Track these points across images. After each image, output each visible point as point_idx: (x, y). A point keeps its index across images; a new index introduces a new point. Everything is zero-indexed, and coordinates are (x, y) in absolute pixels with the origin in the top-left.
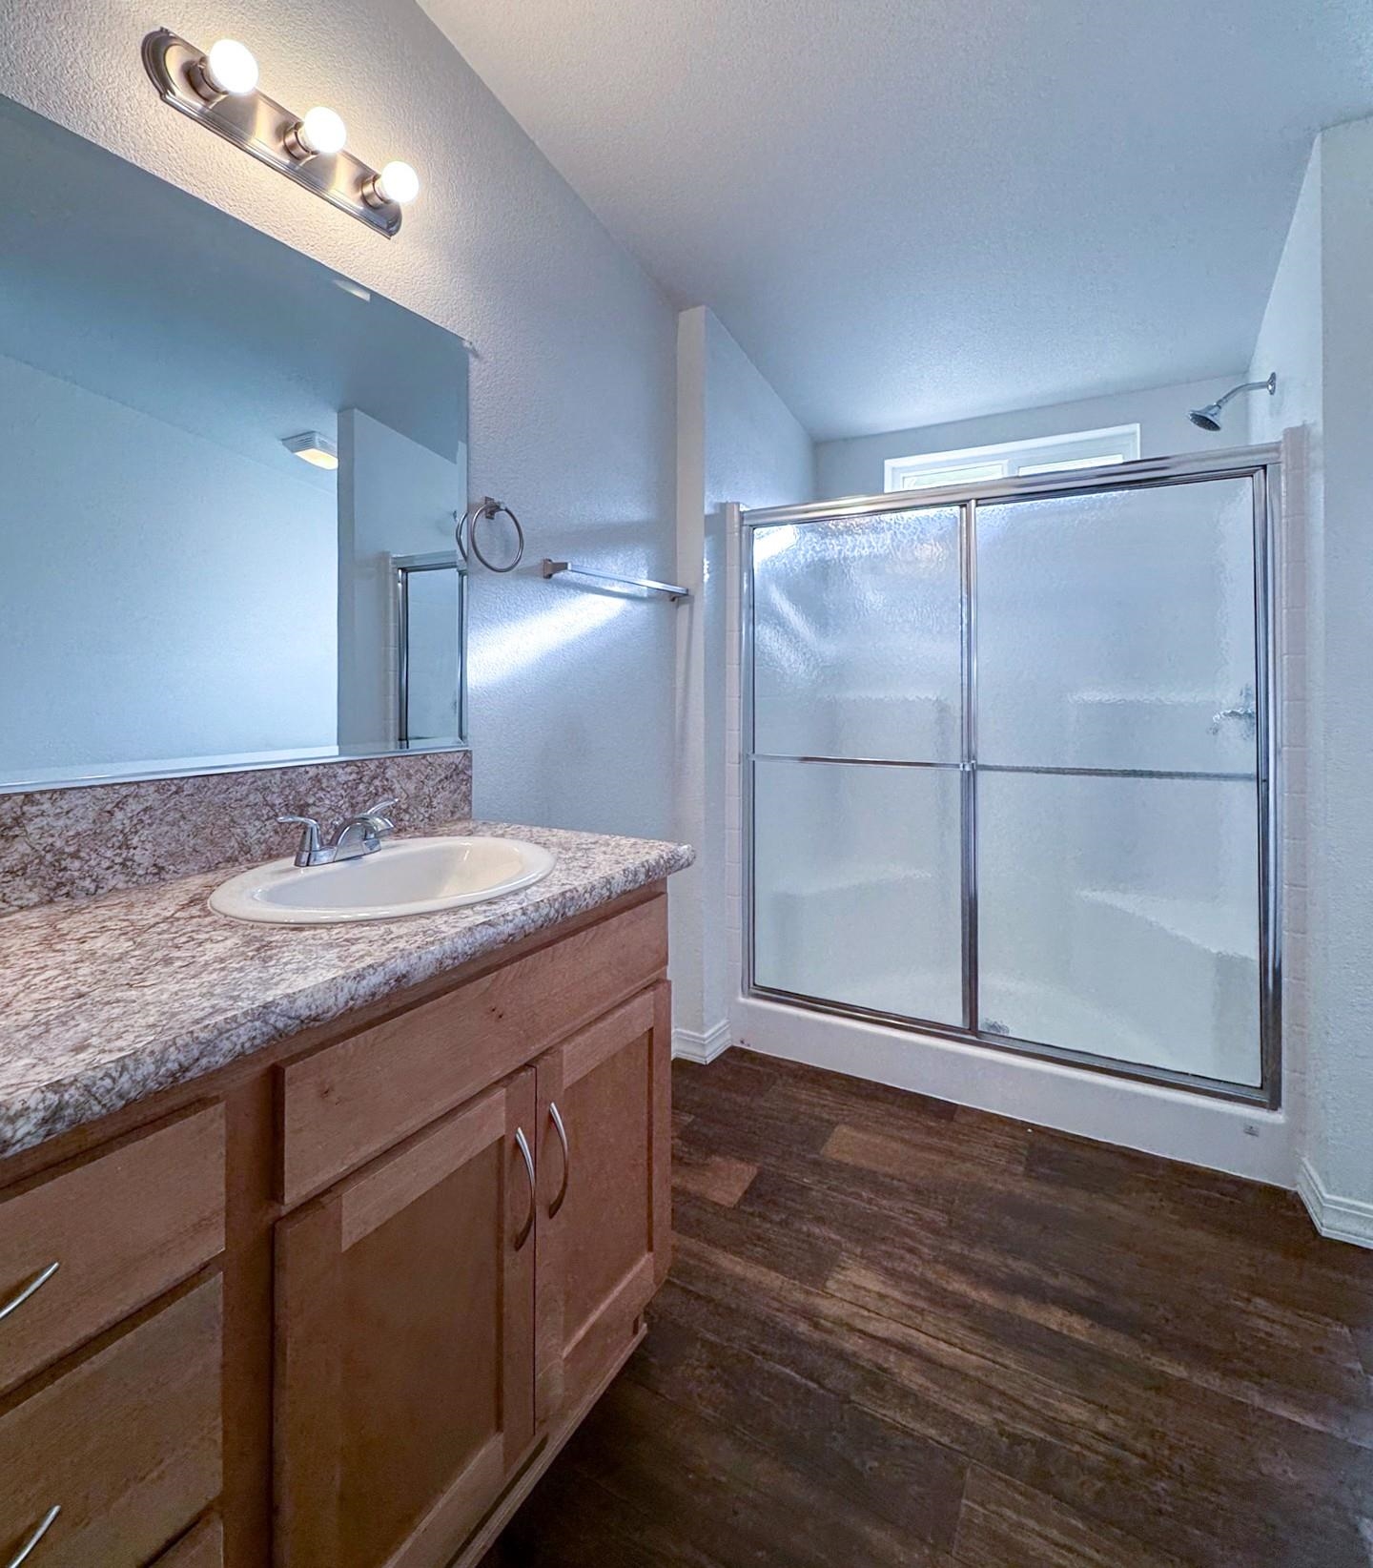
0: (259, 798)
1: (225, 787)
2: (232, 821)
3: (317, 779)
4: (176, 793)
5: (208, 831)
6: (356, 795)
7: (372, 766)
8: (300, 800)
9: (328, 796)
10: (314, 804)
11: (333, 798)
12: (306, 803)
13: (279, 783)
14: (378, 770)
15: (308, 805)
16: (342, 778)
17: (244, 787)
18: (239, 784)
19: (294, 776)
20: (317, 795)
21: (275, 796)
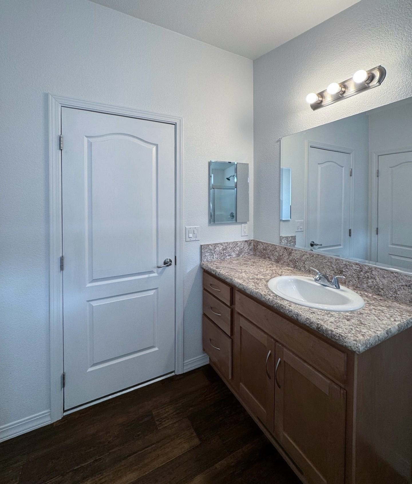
0: (329, 264)
1: (322, 259)
2: (323, 267)
3: (346, 265)
4: (312, 256)
5: (318, 267)
6: (359, 275)
7: (367, 268)
8: (341, 269)
9: (349, 271)
10: (345, 272)
11: (351, 273)
12: (342, 270)
13: (335, 262)
14: (369, 270)
15: (343, 271)
16: (355, 268)
17: (326, 260)
18: (325, 259)
19: (339, 262)
20: (346, 270)
21: (334, 265)
